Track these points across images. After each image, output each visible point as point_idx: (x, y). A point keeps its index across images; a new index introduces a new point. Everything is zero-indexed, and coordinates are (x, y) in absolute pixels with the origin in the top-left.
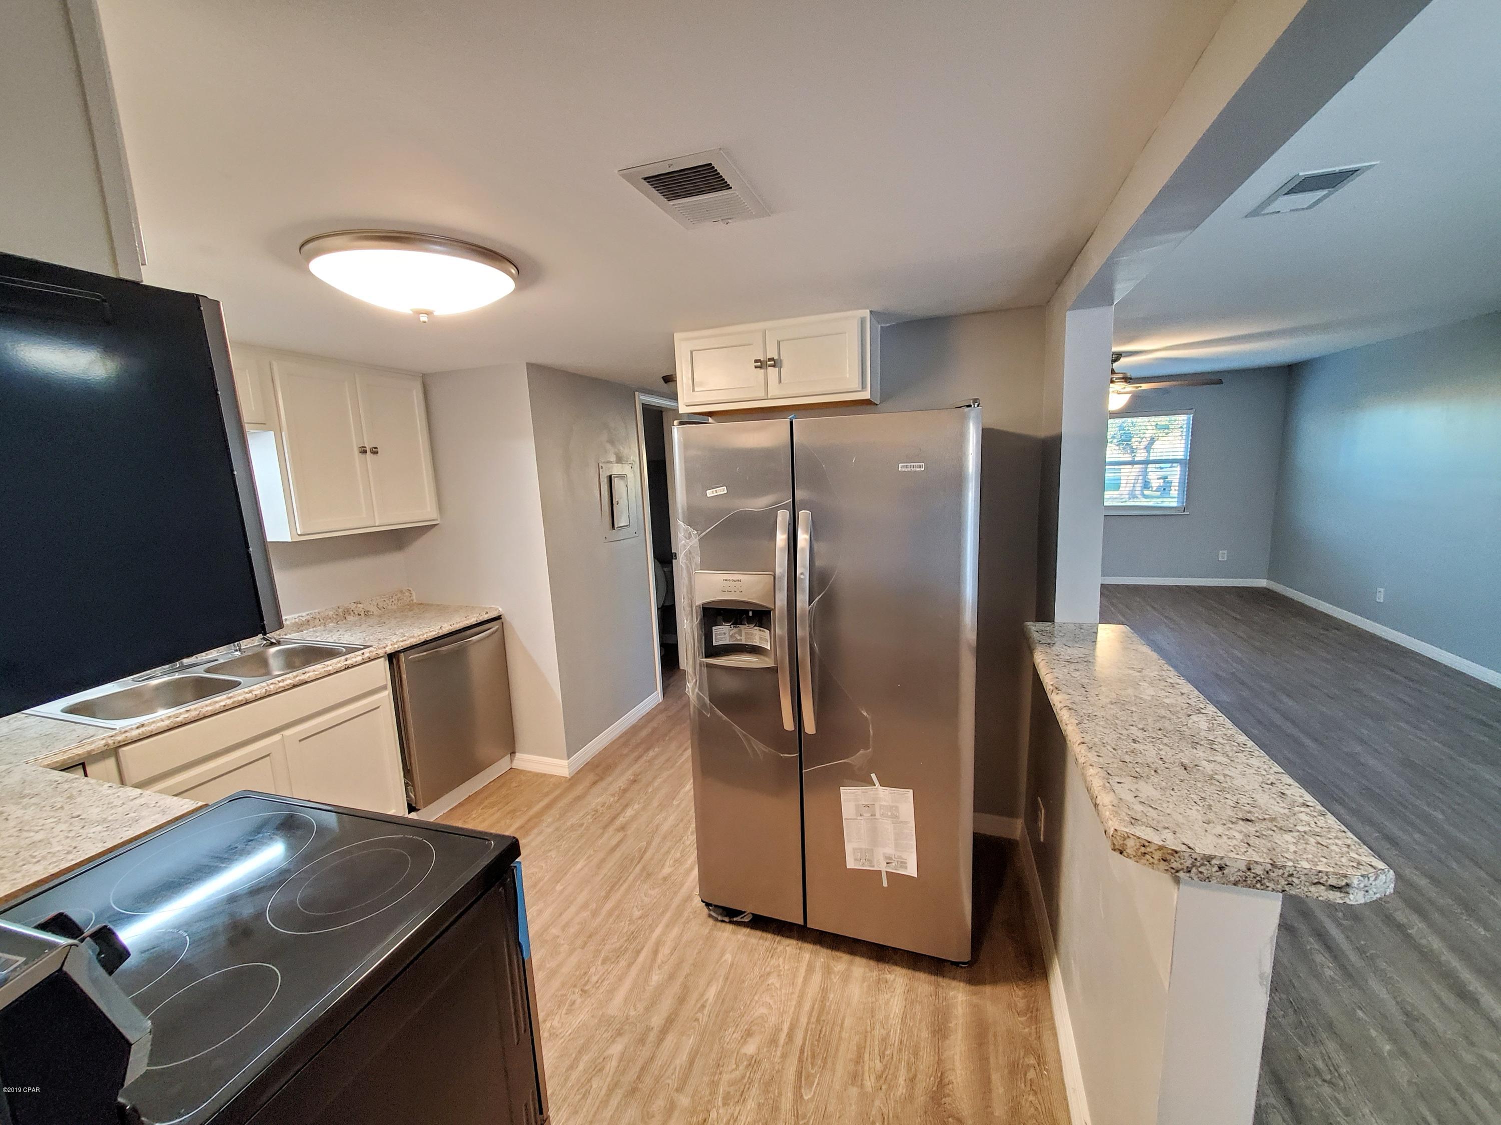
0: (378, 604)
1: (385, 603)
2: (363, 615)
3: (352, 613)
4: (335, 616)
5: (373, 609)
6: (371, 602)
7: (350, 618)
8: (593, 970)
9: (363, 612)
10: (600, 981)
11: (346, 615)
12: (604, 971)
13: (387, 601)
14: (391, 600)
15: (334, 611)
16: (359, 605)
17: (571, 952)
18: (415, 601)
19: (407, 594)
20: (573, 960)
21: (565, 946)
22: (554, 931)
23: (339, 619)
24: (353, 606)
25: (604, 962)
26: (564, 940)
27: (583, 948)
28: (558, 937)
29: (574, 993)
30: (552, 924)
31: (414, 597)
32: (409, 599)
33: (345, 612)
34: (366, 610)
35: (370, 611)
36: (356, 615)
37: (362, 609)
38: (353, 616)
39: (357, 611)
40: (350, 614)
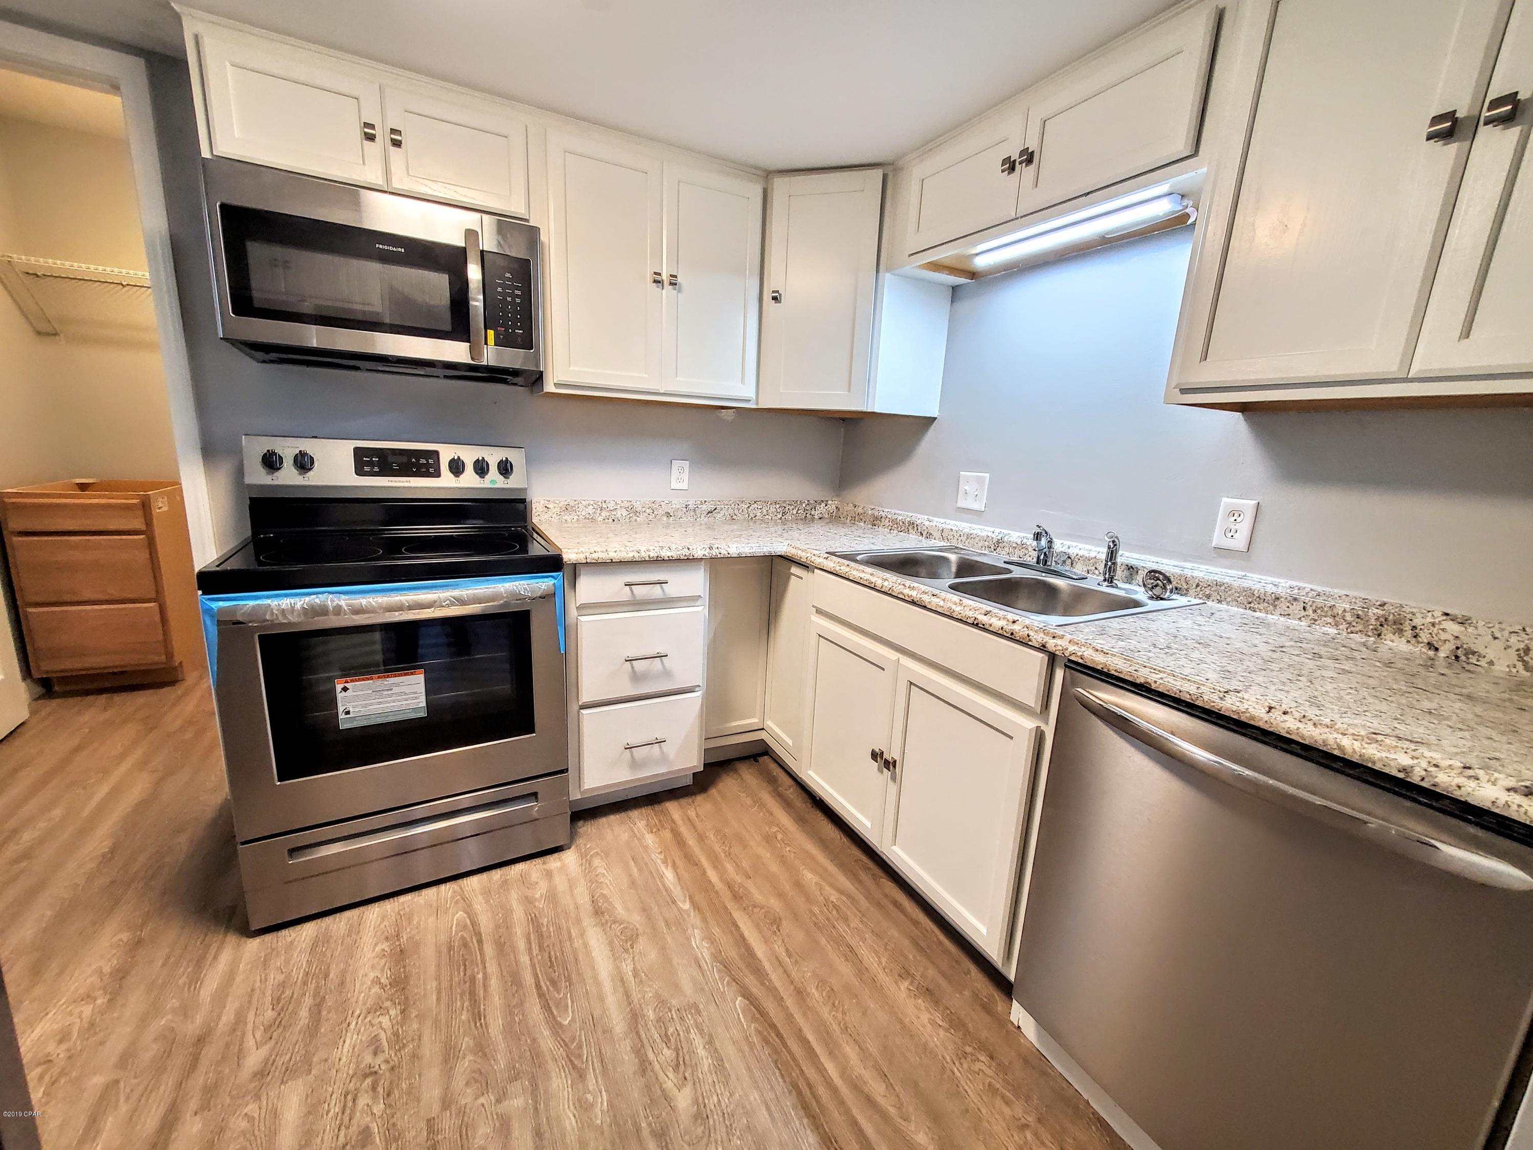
2: (1443, 654)
3: (1409, 634)
5: (1497, 655)
7: (1397, 642)
8: (379, 1108)
10: (350, 1104)
12: (354, 1122)
17: (446, 1103)
20: (431, 1094)
21: (468, 1100)
22: (517, 1102)
23: (1360, 627)
24: (1422, 620)
25: (366, 1133)
26: (483, 1105)
27: (430, 1122)
28: (498, 1101)
29: (387, 1062)
30: (536, 1109)
33: (1386, 620)
34: (1465, 646)
35: (1479, 656)
36: (1418, 642)
37: (1451, 638)
38: (1408, 642)
39: (1431, 634)
40: (1400, 631)
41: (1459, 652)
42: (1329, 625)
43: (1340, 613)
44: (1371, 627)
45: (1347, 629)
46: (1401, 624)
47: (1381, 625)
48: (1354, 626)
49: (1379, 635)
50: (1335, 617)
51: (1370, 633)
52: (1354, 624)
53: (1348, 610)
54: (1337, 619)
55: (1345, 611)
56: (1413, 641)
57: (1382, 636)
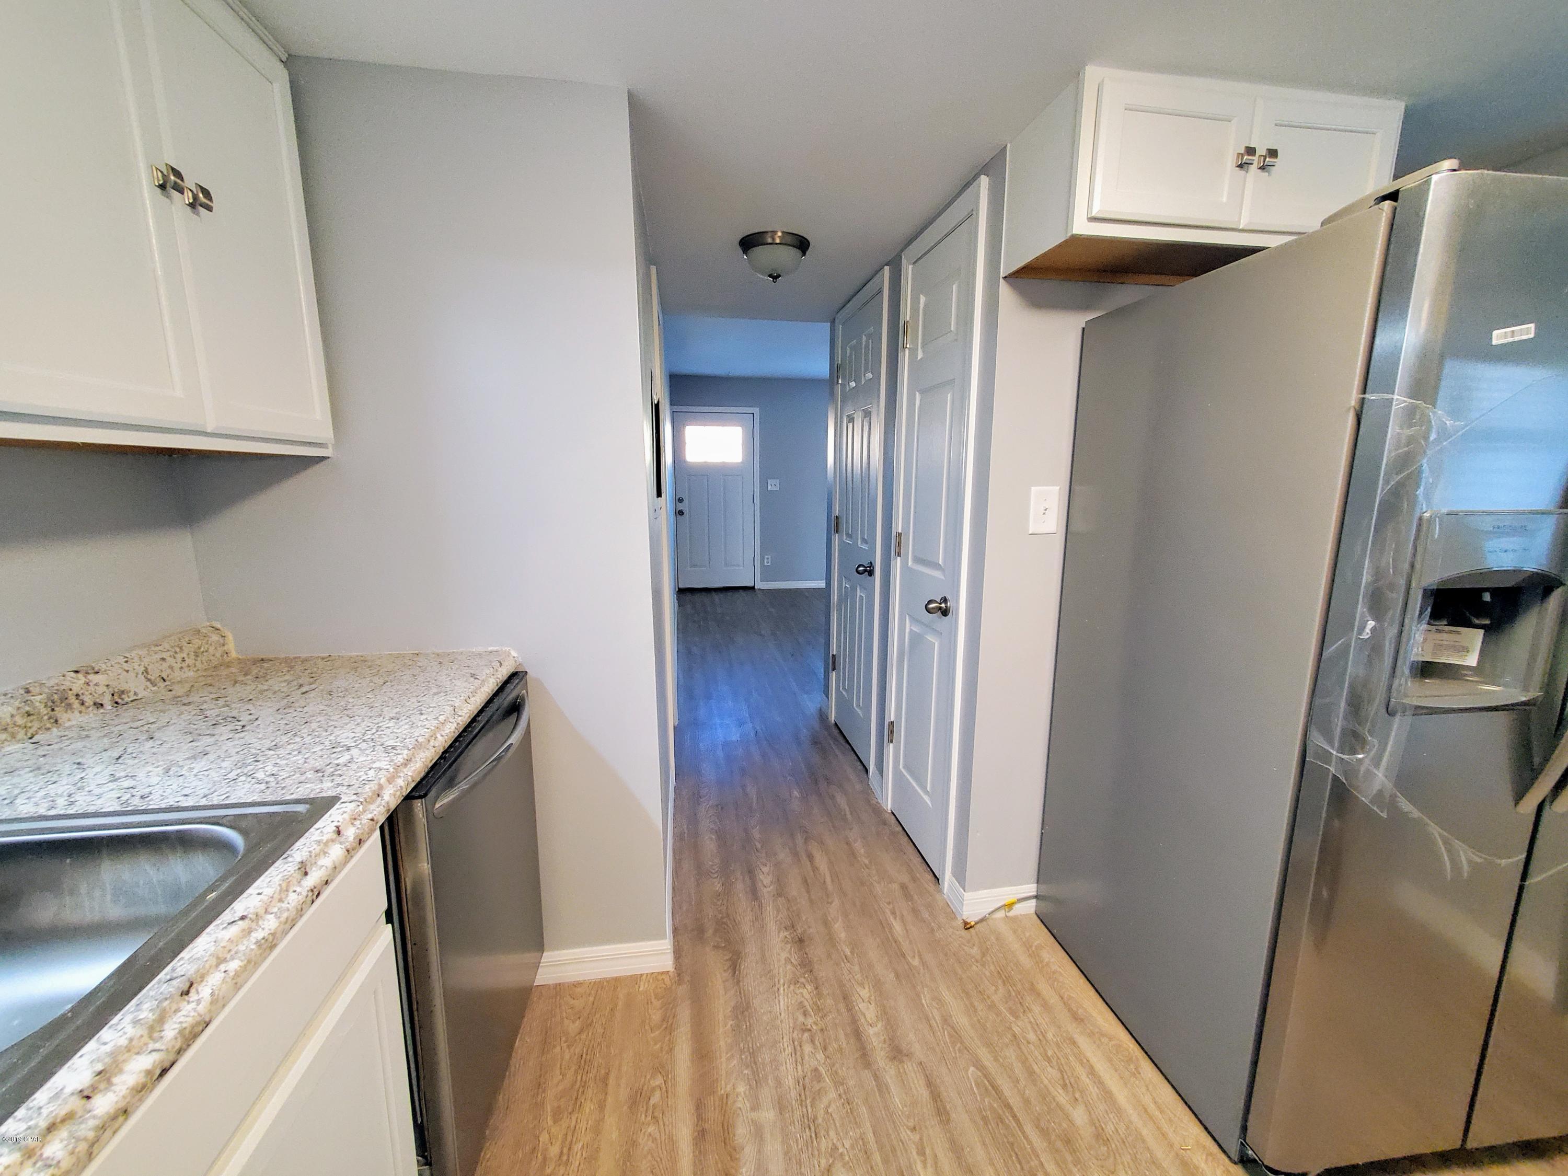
0: (146, 671)
1: (165, 665)
2: (108, 706)
3: (76, 704)
4: (20, 721)
5: (136, 685)
6: (126, 666)
7: (72, 719)
9: (108, 697)
11: (60, 712)
13: (171, 661)
14: (179, 656)
15: (17, 704)
16: (93, 678)
18: (234, 654)
19: (215, 638)
23: (36, 725)
24: (76, 685)
31: (231, 646)
32: (220, 650)
33: (54, 703)
34: (116, 691)
35: (127, 693)
36: (88, 707)
37: (105, 689)
38: (80, 712)
39: (91, 694)
40: (69, 706)
41: (116, 698)
42: (6, 743)
43: (8, 720)
44: (46, 717)
45: (26, 734)
46: (66, 699)
47: (53, 710)
48: (30, 728)
49: (56, 721)
50: (6, 729)
51: (48, 725)
52: (30, 725)
53: (14, 712)
54: (10, 730)
55: (12, 716)
56: (83, 708)
57: (60, 721)
